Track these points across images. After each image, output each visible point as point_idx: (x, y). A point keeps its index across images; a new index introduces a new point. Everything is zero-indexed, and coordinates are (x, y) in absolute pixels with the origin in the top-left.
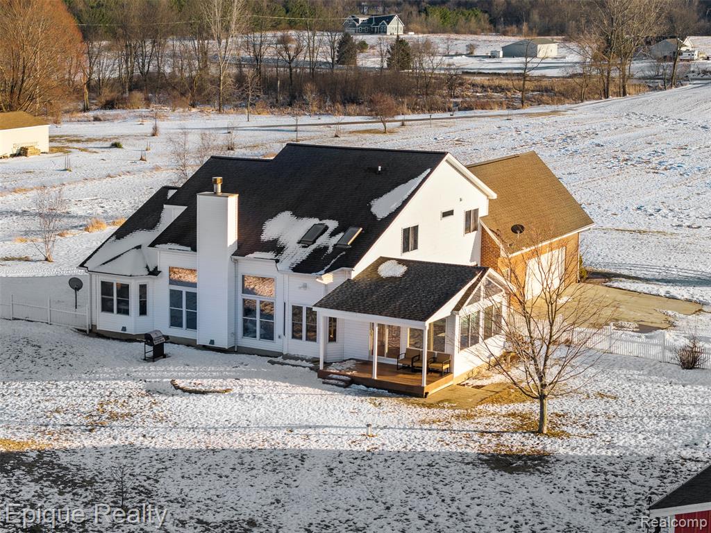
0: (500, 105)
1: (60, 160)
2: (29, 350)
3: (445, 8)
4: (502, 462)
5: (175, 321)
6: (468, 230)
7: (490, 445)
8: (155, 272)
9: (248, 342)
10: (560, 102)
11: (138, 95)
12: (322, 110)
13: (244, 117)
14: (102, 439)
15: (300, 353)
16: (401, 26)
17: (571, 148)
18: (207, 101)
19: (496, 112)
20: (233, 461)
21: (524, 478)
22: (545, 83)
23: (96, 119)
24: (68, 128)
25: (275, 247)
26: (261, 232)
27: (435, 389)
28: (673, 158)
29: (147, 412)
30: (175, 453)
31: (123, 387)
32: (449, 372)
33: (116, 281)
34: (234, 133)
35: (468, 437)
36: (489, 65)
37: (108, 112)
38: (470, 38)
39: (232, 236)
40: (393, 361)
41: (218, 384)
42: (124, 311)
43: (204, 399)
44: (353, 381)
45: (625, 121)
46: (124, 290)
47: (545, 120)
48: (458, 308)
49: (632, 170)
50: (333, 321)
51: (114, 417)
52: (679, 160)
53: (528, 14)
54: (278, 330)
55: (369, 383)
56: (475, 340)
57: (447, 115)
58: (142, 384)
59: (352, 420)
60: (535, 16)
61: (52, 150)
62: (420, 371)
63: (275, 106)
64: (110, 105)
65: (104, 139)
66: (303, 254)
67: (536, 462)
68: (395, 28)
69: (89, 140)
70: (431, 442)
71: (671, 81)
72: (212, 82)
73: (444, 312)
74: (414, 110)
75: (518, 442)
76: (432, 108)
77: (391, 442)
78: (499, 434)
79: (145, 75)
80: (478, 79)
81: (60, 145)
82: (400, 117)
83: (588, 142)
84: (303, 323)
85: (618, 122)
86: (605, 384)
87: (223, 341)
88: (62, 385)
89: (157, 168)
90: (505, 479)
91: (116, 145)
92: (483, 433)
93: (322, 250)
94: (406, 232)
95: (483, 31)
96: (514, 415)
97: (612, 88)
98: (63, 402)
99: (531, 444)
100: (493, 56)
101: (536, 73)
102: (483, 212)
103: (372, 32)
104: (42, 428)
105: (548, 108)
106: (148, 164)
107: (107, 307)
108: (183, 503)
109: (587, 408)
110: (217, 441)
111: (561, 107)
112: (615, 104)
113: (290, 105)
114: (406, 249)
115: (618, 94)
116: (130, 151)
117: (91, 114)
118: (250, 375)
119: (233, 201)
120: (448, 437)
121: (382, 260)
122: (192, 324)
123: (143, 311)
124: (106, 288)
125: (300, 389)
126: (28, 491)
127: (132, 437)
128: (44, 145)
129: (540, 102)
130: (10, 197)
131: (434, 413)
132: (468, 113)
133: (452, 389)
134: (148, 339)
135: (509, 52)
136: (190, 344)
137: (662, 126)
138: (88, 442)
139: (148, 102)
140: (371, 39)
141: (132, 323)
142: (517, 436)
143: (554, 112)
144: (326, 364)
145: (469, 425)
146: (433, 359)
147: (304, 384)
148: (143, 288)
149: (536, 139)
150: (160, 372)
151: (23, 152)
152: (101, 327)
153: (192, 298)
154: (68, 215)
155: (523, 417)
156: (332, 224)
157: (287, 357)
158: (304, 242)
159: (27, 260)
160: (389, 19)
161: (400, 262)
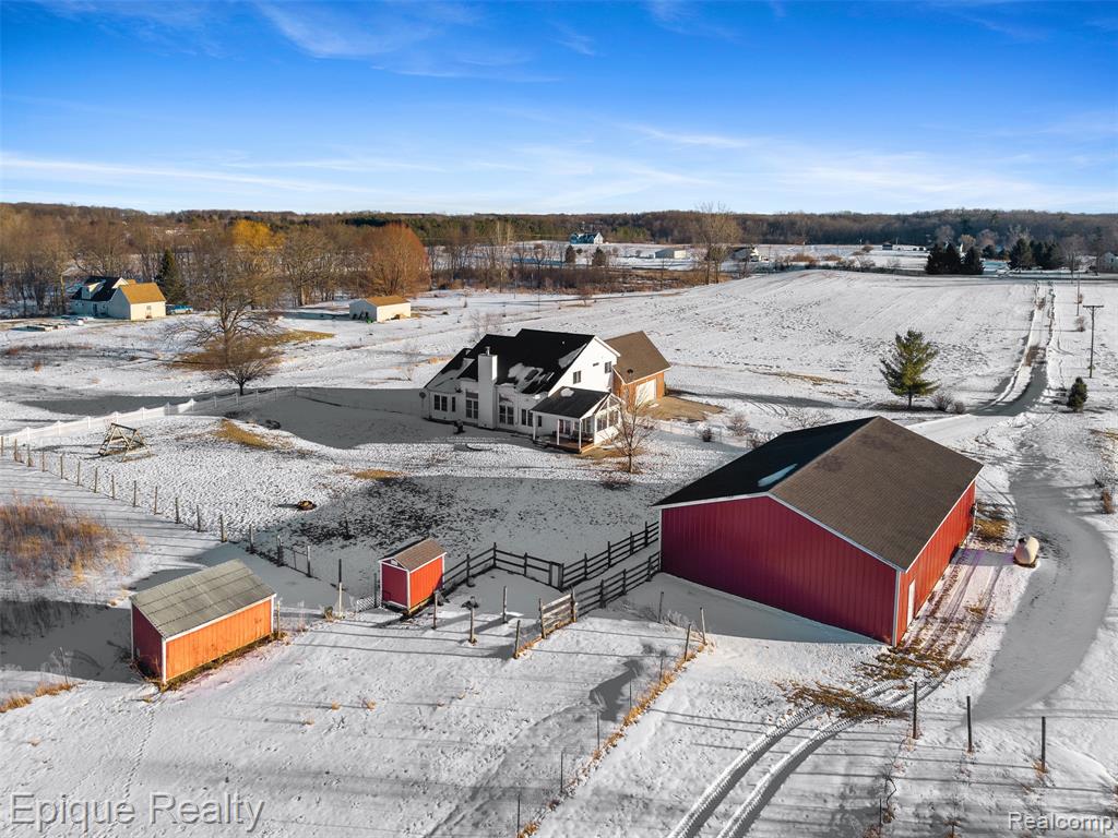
0: (649, 288)
1: (416, 322)
2: (401, 428)
3: (626, 228)
4: (610, 485)
5: (469, 414)
6: (606, 372)
7: (605, 477)
8: (459, 391)
9: (502, 426)
10: (682, 287)
11: (458, 281)
12: (556, 291)
13: (512, 295)
14: (433, 472)
15: (526, 431)
16: (602, 239)
17: (682, 316)
18: (494, 285)
19: (647, 293)
20: (491, 482)
21: (617, 493)
22: (676, 275)
23: (436, 296)
24: (421, 302)
25: (514, 381)
26: (508, 373)
27: (585, 450)
28: (735, 322)
29: (454, 459)
30: (465, 478)
31: (444, 447)
32: (592, 442)
33: (441, 395)
34: (507, 306)
35: (597, 474)
36: (647, 263)
37: (443, 292)
38: (638, 246)
39: (495, 375)
40: (567, 436)
41: (486, 446)
42: (445, 409)
43: (480, 453)
44: (549, 445)
45: (715, 299)
46: (445, 399)
47: (670, 298)
48: (596, 412)
49: (711, 329)
50: (540, 417)
51: (439, 461)
52: (738, 323)
53: (672, 231)
54: (516, 420)
55: (556, 447)
56: (605, 427)
57: (620, 295)
58: (452, 446)
59: (546, 465)
60: (676, 233)
61: (413, 315)
62: (578, 441)
63: (529, 288)
64: (443, 287)
65: (439, 310)
66: (527, 384)
67: (627, 485)
68: (598, 239)
69: (432, 310)
70: (580, 475)
71: (744, 274)
72: (497, 276)
73: (589, 414)
74: (603, 292)
75: (619, 476)
76: (613, 291)
77: (561, 475)
78: (611, 472)
79: (462, 269)
80: (640, 272)
81: (417, 312)
82: (594, 296)
83: (691, 312)
84: (527, 418)
85: (710, 300)
86: (665, 449)
87: (491, 425)
88: (415, 445)
89: (465, 327)
90: (610, 493)
91: (445, 313)
92: (604, 472)
93: (535, 383)
94: (575, 374)
95: (646, 241)
96: (619, 463)
97: (711, 278)
98: (415, 454)
99: (625, 477)
100: (650, 257)
101: (671, 268)
102: (614, 363)
103: (586, 242)
104: (406, 466)
105: (675, 291)
106: (462, 325)
107: (437, 407)
108: (467, 501)
109: (654, 460)
110: (484, 474)
111: (682, 290)
112: (712, 287)
113: (539, 287)
114: (575, 382)
115: (714, 282)
116: (452, 316)
117: (433, 293)
118: (502, 442)
119: (495, 358)
120: (588, 473)
121: (563, 388)
122: (476, 416)
123: (454, 410)
124: (437, 398)
125: (524, 449)
126: (400, 495)
127: (446, 471)
128: (408, 313)
129: (671, 287)
130: (392, 343)
131: (583, 462)
132: (632, 294)
133: (594, 450)
134: (455, 423)
135: (659, 255)
136: (476, 426)
137: (734, 302)
138: (426, 473)
139: (463, 285)
140: (583, 246)
141: (449, 415)
142: (619, 473)
143: (677, 294)
144: (537, 437)
145: (598, 468)
146: (584, 436)
147: (526, 446)
148: (454, 398)
149: (665, 310)
150: (459, 439)
151: (397, 317)
152: (434, 417)
153: (476, 404)
154: (420, 354)
155: (624, 464)
156: (541, 370)
157: (520, 433)
158: (528, 379)
159: (399, 379)
160: (595, 236)
161: (571, 389)
